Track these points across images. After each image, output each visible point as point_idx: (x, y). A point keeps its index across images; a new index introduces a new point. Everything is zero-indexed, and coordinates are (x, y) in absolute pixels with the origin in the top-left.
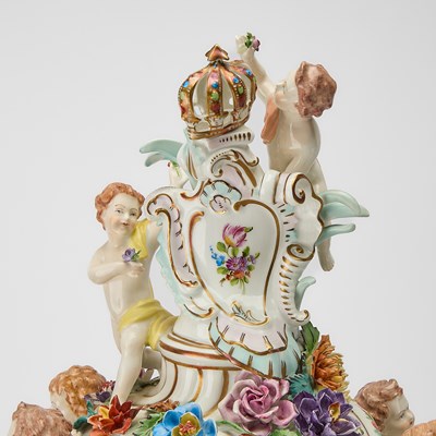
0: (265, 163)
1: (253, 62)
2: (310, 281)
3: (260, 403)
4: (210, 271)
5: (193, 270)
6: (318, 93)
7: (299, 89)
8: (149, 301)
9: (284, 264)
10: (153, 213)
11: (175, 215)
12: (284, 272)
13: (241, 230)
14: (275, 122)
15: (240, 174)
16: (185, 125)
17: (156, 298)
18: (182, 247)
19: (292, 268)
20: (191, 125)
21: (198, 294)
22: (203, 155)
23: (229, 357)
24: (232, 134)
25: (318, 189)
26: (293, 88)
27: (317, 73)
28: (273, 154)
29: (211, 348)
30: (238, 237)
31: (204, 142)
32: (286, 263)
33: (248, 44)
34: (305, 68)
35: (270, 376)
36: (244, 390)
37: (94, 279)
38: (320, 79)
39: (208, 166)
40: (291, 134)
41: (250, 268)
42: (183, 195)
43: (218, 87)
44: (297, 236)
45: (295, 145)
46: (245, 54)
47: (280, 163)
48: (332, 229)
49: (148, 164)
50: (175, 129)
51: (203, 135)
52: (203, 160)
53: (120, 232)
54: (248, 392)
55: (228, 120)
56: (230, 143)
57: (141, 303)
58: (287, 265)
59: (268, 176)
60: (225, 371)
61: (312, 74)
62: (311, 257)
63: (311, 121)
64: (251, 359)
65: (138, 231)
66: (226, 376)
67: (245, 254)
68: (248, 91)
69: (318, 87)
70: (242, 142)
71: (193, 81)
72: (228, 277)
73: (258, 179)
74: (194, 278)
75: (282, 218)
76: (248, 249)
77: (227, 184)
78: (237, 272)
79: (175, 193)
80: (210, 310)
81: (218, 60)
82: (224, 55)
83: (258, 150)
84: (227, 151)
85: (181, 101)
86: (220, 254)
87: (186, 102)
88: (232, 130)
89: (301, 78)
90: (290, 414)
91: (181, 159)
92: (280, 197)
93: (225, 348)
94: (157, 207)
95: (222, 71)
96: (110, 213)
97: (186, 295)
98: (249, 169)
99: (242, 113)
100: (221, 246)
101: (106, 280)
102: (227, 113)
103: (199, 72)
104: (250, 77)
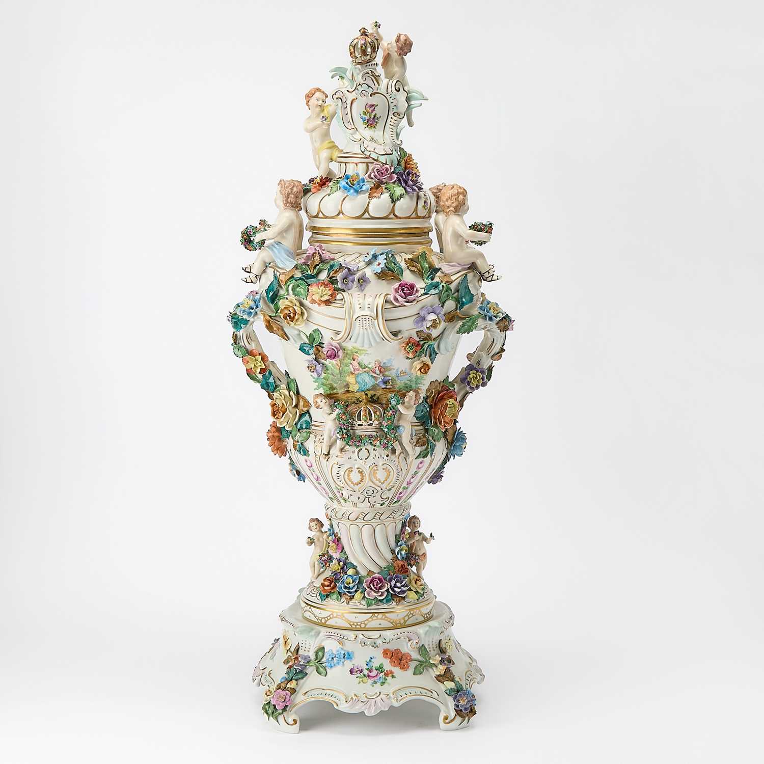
0: (383, 76)
1: (378, 33)
2: (402, 127)
3: (382, 173)
4: (360, 124)
5: (352, 124)
6: (405, 47)
7: (397, 45)
8: (329, 141)
9: (391, 120)
10: (335, 99)
11: (344, 100)
12: (391, 124)
13: (373, 106)
14: (387, 58)
15: (373, 81)
16: (351, 59)
17: (332, 140)
18: (347, 114)
19: (395, 122)
20: (354, 60)
21: (355, 133)
22: (358, 72)
23: (369, 157)
24: (370, 63)
25: (406, 88)
26: (394, 44)
27: (405, 38)
28: (386, 73)
29: (361, 154)
30: (372, 109)
31: (359, 66)
32: (392, 120)
33: (376, 26)
34: (399, 36)
35: (386, 164)
36: (376, 169)
37: (307, 131)
38: (406, 40)
39: (360, 76)
40: (394, 64)
41: (377, 123)
42: (348, 91)
43: (365, 44)
44: (397, 108)
45: (396, 69)
46: (375, 29)
47: (390, 76)
48: (412, 106)
49: (332, 78)
50: (346, 62)
51: (358, 64)
52: (358, 74)
53: (318, 109)
54: (377, 170)
55: (368, 57)
56: (369, 67)
57: (327, 142)
58: (393, 121)
59: (384, 81)
60: (367, 163)
61: (402, 38)
62: (403, 117)
63: (403, 58)
64: (378, 157)
65: (325, 110)
66: (367, 166)
67: (374, 117)
68: (376, 46)
69: (405, 44)
70: (374, 67)
71: (355, 42)
72: (367, 126)
73: (380, 83)
74: (353, 127)
75: (391, 100)
76: (376, 114)
77: (368, 85)
78: (371, 124)
79: (344, 90)
80: (361, 139)
81: (364, 33)
82: (366, 31)
83: (380, 70)
84: (368, 70)
85: (350, 50)
86: (364, 116)
87: (352, 50)
88: (370, 62)
89: (398, 41)
90: (394, 178)
91: (349, 74)
92: (389, 90)
93: (367, 153)
94: (337, 96)
95: (366, 37)
96: (313, 101)
97: (350, 134)
98: (376, 78)
99: (374, 55)
100: (365, 113)
101: (312, 131)
102: (368, 55)
103: (357, 38)
104: (377, 40)
